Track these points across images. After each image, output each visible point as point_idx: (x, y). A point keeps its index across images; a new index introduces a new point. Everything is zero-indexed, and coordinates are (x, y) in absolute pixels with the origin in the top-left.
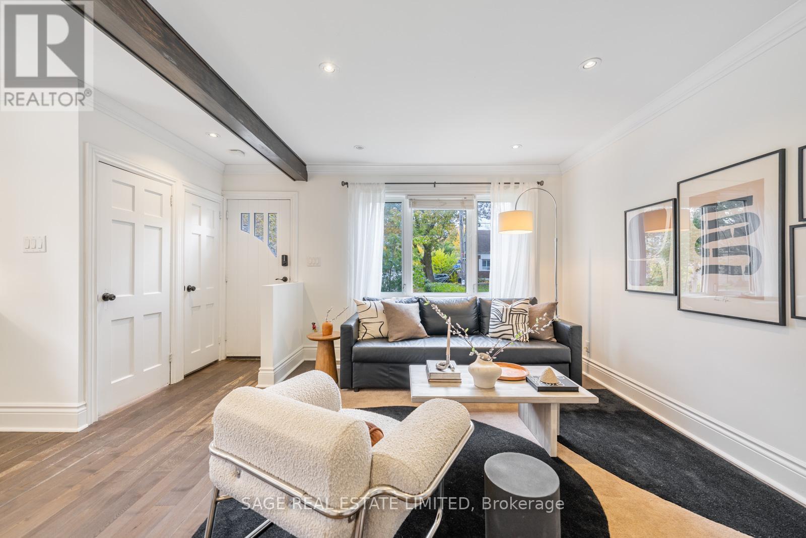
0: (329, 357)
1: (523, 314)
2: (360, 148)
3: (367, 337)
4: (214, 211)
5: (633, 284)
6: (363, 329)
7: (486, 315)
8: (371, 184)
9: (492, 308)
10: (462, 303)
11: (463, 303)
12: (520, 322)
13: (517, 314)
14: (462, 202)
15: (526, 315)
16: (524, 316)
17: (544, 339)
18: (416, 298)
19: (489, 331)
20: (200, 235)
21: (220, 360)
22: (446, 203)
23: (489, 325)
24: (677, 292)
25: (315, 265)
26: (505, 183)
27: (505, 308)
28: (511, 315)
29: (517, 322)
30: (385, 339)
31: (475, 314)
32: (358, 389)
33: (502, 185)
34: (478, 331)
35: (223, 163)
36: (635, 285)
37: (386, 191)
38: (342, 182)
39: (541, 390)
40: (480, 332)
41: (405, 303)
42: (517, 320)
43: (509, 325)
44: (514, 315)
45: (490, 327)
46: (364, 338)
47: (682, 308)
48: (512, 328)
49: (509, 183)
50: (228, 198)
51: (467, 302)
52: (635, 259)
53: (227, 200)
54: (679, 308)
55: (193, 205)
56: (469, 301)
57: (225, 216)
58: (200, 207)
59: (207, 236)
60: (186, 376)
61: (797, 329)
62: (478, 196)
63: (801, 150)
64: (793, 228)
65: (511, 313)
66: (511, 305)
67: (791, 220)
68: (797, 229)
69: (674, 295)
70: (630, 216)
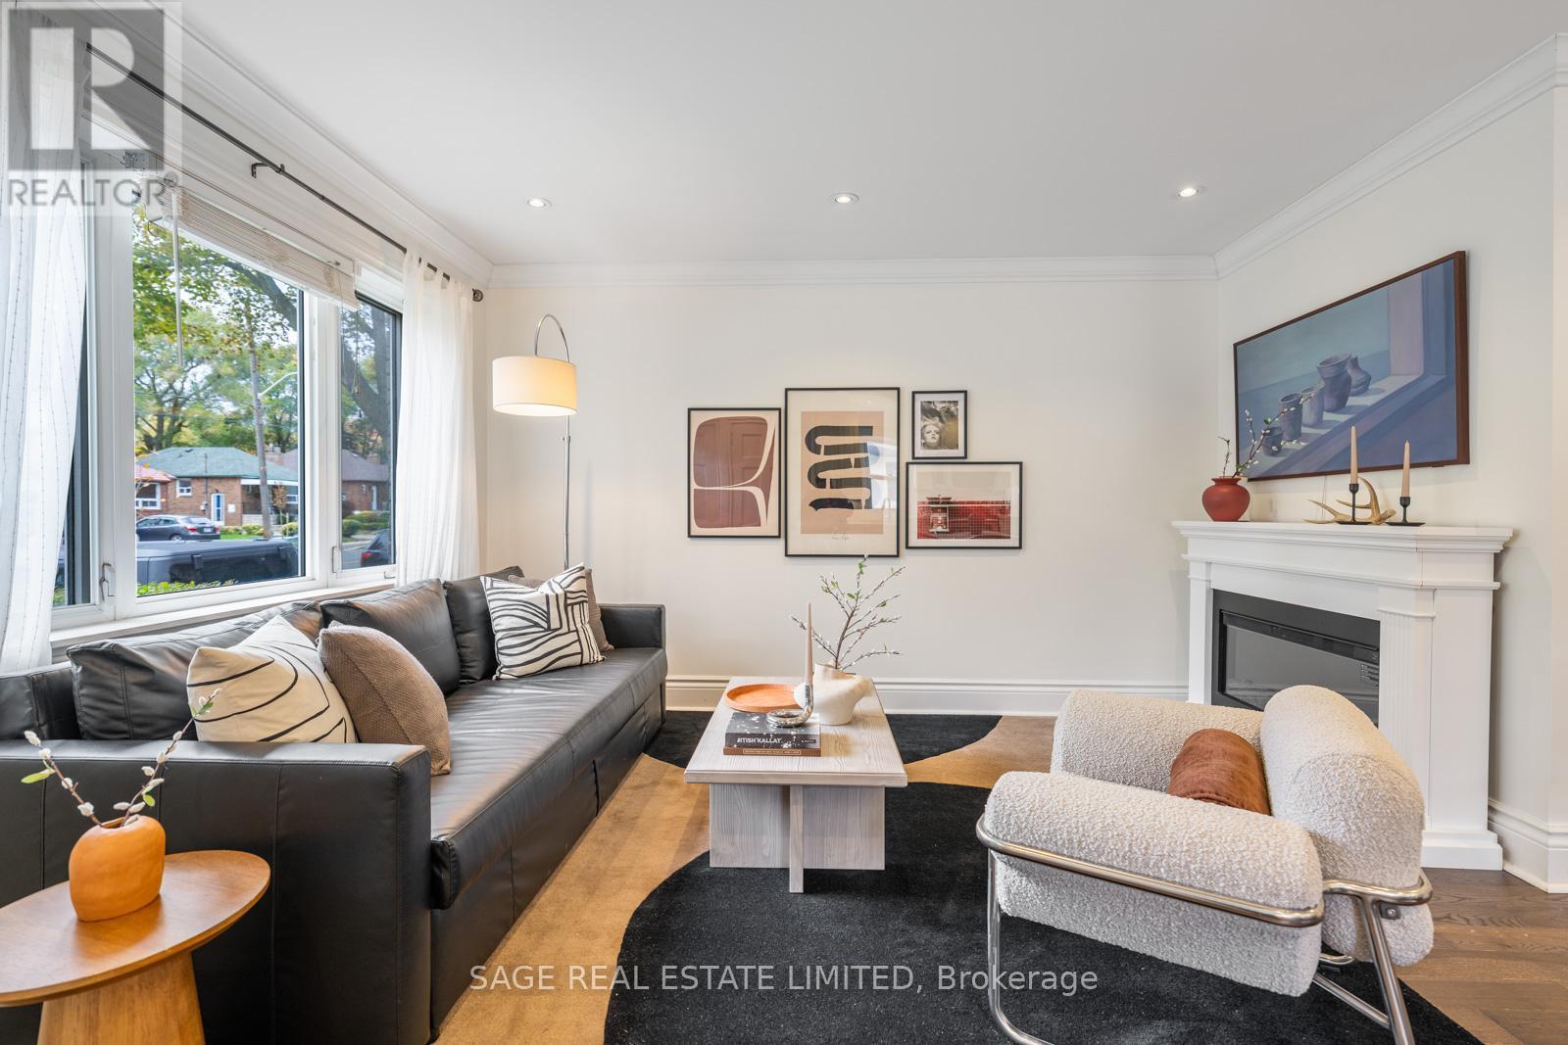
7: (467, 626)
14: (328, 272)
24: (781, 533)
26: (428, 265)
28: (569, 608)
33: (423, 268)
40: (462, 676)
43: (569, 632)
47: (789, 552)
49: (435, 268)
54: (786, 553)
61: (909, 558)
62: (364, 272)
63: (914, 393)
64: (908, 464)
65: (568, 602)
66: (555, 586)
67: (906, 457)
68: (911, 466)
69: (779, 537)
70: (699, 419)
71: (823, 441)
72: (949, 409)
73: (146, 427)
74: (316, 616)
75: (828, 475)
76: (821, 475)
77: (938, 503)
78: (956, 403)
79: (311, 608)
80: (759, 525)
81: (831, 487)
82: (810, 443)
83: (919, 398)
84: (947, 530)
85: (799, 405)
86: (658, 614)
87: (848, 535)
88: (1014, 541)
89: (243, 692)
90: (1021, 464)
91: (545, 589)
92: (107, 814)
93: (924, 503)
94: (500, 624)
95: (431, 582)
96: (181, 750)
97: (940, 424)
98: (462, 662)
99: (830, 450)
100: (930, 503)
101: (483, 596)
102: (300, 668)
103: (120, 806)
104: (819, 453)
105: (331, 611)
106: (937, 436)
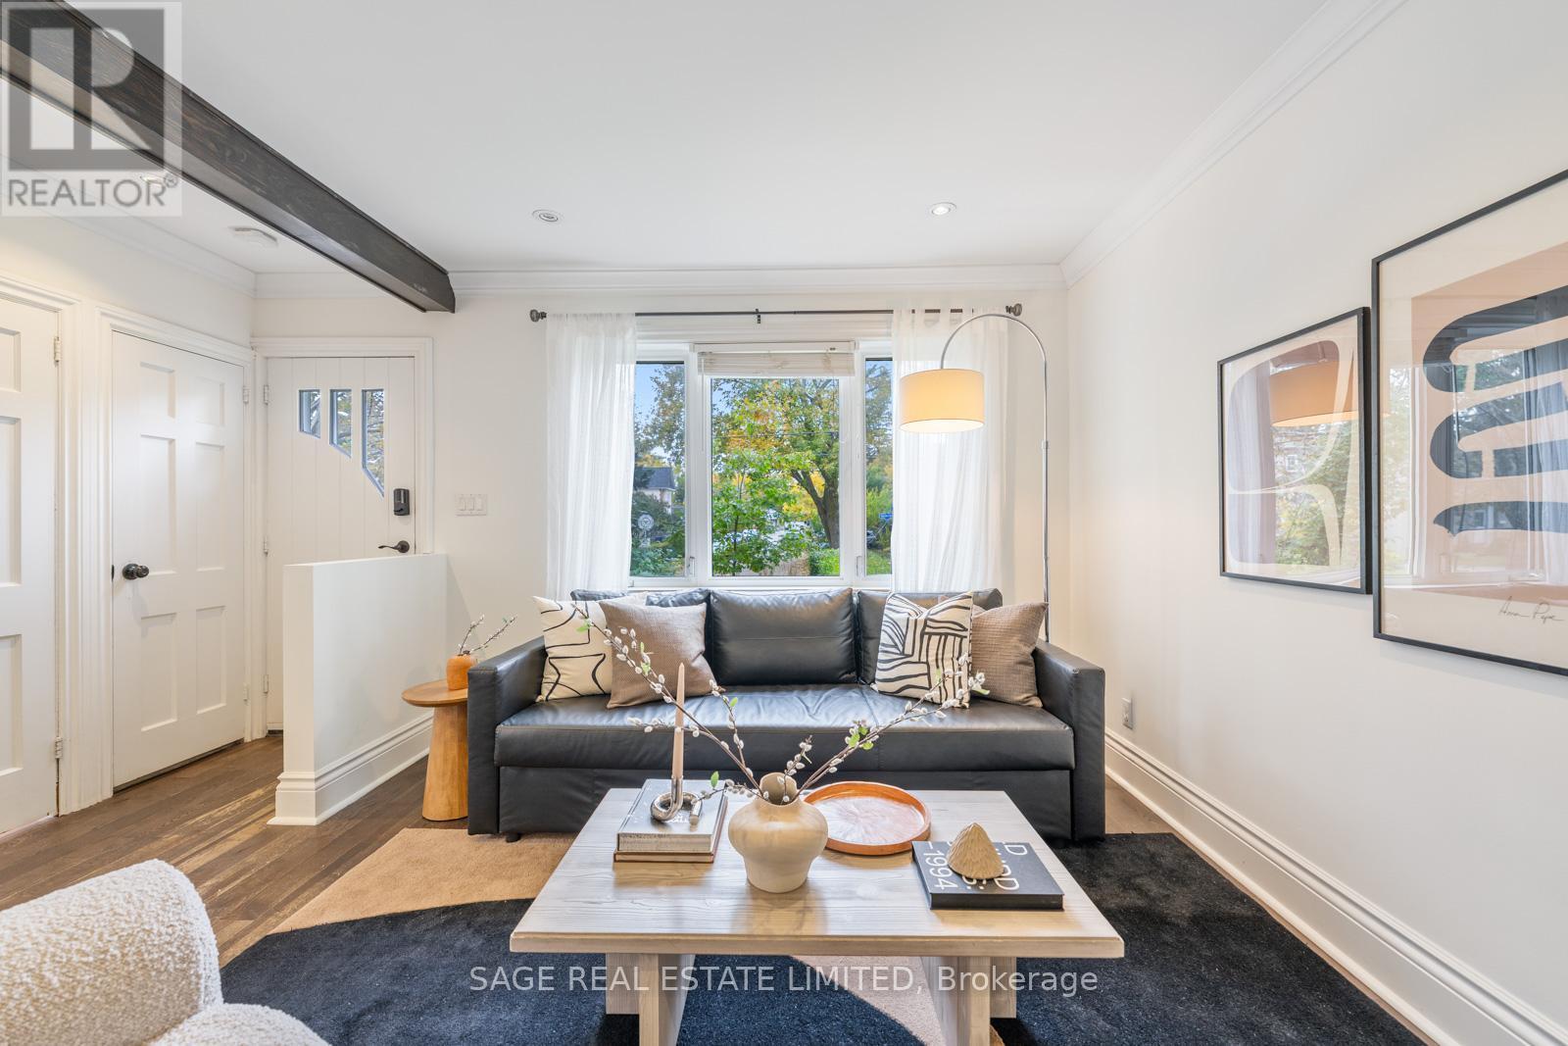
0: (460, 747)
1: (955, 635)
2: (550, 218)
3: (559, 693)
4: (222, 385)
5: (1242, 559)
6: (552, 674)
7: (872, 634)
8: (601, 315)
9: (885, 618)
10: (813, 606)
11: (817, 604)
12: (948, 655)
13: (940, 634)
14: (826, 358)
15: (962, 637)
16: (958, 639)
17: (1009, 700)
18: (701, 593)
19: (877, 677)
20: (172, 441)
21: (248, 739)
22: (785, 362)
23: (876, 660)
24: (1370, 583)
25: (474, 512)
26: (927, 311)
27: (912, 619)
28: (926, 637)
29: (940, 656)
30: (599, 699)
31: (848, 631)
32: (515, 836)
33: (921, 316)
34: (853, 674)
35: (252, 271)
36: (1247, 561)
37: (638, 333)
38: (532, 312)
39: (941, 903)
40: (858, 675)
41: (675, 604)
42: (940, 651)
43: (919, 662)
44: (933, 637)
45: (879, 665)
46: (552, 696)
47: (1388, 630)
48: (926, 672)
49: (938, 311)
50: (267, 355)
51: (827, 602)
52: (1246, 490)
53: (267, 358)
54: (1379, 633)
55: (143, 365)
56: (831, 599)
57: (259, 396)
58: (172, 372)
59: (197, 443)
60: (118, 791)
62: (863, 344)
65: (926, 631)
66: (927, 611)
69: (1365, 591)
70: (1233, 376)
80: (1327, 561)
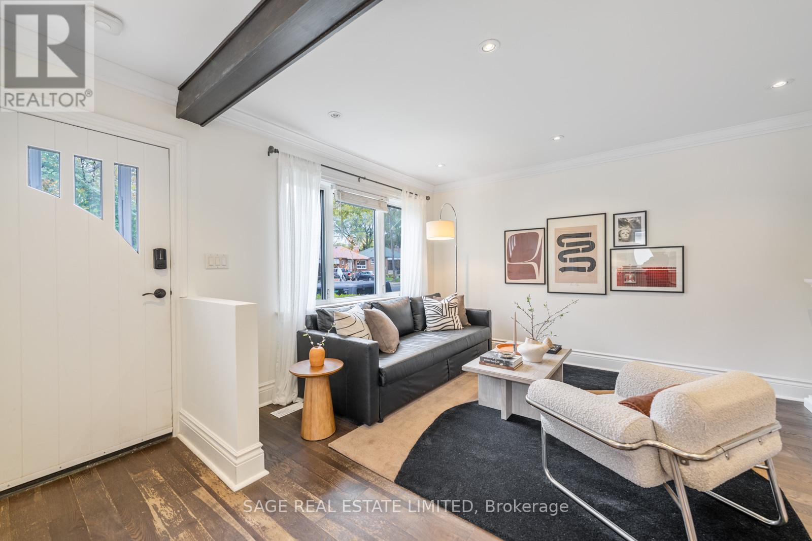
2: (335, 116)
5: (511, 279)
14: (380, 203)
19: (427, 327)
22: (367, 202)
23: (426, 321)
25: (220, 267)
38: (270, 147)
40: (415, 329)
54: (548, 291)
61: (612, 296)
62: (390, 200)
63: (614, 215)
64: (611, 250)
65: (450, 307)
66: (446, 301)
67: (610, 245)
68: (612, 251)
69: (545, 284)
70: (509, 235)
71: (565, 241)
72: (635, 221)
73: (364, 242)
74: (369, 306)
75: (568, 256)
76: (565, 256)
77: (629, 269)
78: (640, 218)
79: (368, 304)
80: (535, 279)
81: (570, 262)
82: (559, 242)
83: (617, 217)
84: (635, 282)
85: (553, 225)
86: (488, 314)
87: (579, 284)
88: (679, 288)
89: (344, 323)
90: (683, 247)
91: (442, 302)
92: (316, 345)
93: (620, 269)
94: (427, 312)
95: (406, 297)
96: (332, 335)
97: (630, 229)
98: (415, 324)
99: (569, 245)
100: (624, 269)
101: (423, 303)
102: (357, 318)
103: (318, 344)
104: (563, 246)
105: (374, 305)
106: (628, 235)
